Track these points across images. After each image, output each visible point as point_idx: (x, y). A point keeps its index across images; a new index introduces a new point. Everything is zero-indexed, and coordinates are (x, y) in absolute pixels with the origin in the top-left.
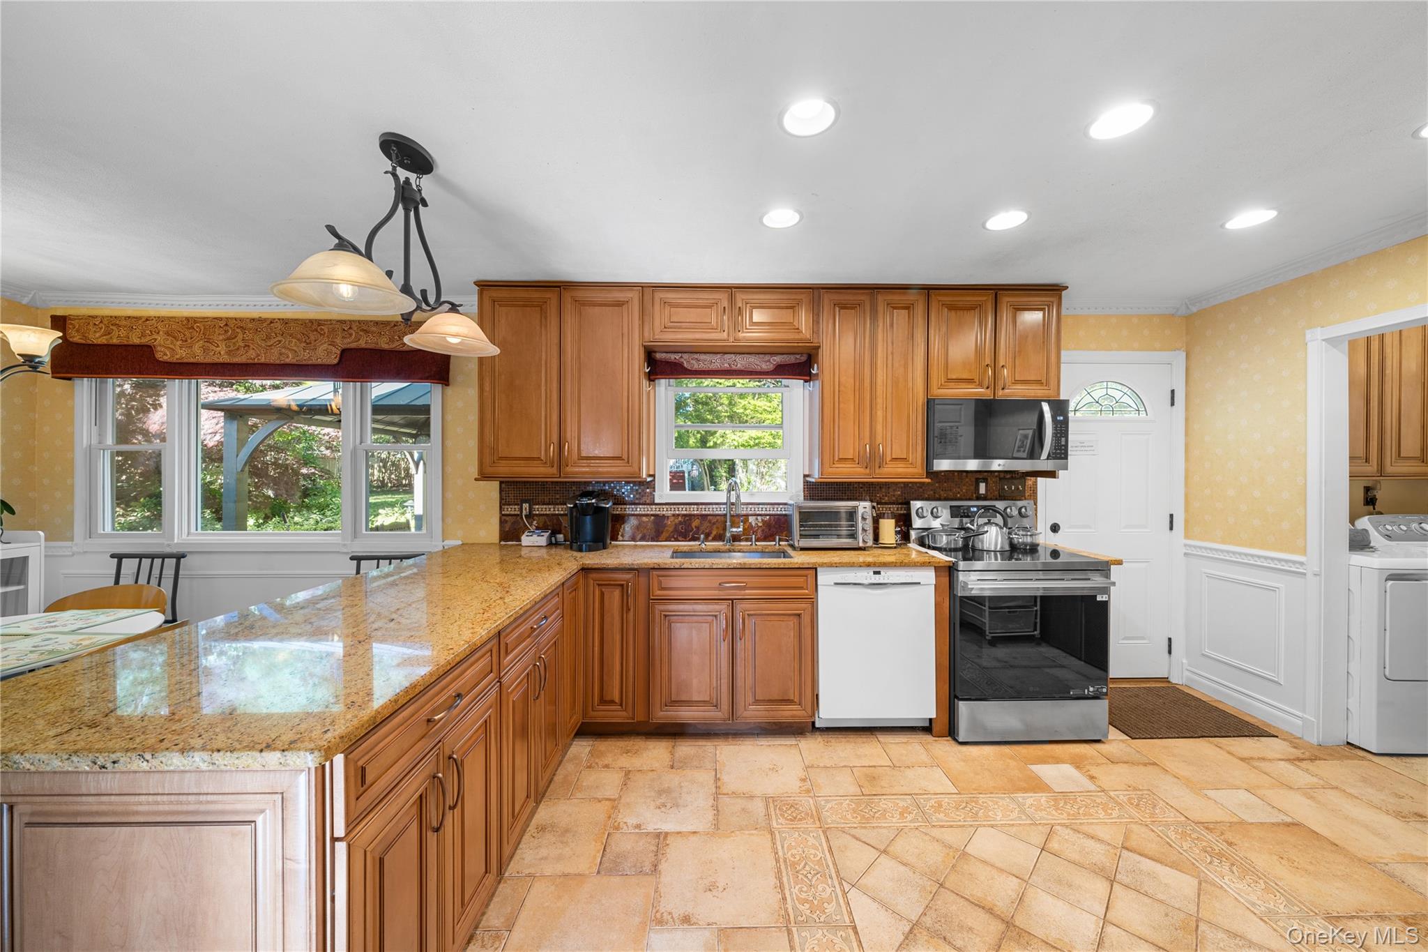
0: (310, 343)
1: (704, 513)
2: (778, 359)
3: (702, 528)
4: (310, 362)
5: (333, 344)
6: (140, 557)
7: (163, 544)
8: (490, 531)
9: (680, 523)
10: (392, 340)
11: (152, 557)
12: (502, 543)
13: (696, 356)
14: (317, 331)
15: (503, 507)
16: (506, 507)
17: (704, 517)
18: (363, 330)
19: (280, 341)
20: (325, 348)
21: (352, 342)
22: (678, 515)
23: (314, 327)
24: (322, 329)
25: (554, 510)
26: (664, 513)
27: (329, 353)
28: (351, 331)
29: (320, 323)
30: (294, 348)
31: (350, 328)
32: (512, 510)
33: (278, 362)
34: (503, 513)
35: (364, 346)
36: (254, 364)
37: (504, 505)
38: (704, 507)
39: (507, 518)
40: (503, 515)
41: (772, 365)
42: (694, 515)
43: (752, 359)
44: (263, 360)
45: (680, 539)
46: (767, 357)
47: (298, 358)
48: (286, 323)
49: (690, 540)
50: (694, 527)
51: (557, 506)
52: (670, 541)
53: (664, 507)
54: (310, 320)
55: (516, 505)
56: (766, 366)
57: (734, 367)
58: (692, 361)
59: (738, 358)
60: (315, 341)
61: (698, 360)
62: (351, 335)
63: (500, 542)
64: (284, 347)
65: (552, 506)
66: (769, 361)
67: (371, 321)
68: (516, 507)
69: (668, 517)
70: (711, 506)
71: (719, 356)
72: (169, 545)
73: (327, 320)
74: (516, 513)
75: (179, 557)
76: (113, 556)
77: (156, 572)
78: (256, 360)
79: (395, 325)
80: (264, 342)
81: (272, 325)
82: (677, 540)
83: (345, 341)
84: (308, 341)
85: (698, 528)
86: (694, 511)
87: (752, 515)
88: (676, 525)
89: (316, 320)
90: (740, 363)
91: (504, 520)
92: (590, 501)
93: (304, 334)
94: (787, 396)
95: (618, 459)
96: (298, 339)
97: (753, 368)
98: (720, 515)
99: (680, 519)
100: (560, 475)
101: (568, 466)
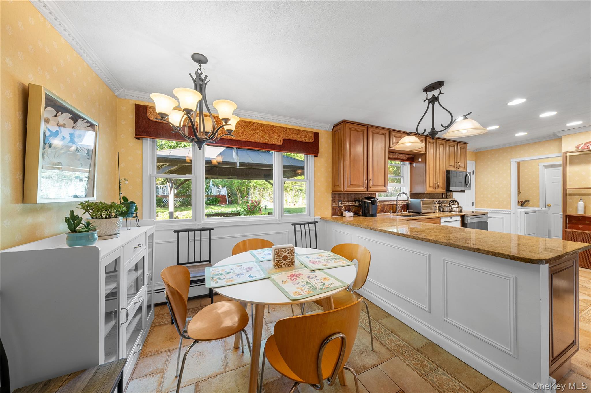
0: (270, 135)
1: (388, 204)
2: (407, 156)
3: (387, 209)
4: (270, 143)
5: (279, 136)
6: (188, 231)
7: (196, 224)
8: (328, 212)
10: (301, 137)
11: (195, 230)
12: (333, 216)
14: (273, 130)
15: (333, 203)
16: (334, 203)
17: (388, 205)
18: (291, 132)
19: (258, 133)
20: (276, 138)
21: (287, 136)
22: (382, 205)
23: (271, 128)
24: (275, 130)
27: (277, 140)
28: (286, 132)
29: (274, 127)
30: (264, 136)
31: (286, 130)
32: (335, 204)
33: (257, 141)
35: (291, 138)
36: (246, 141)
37: (333, 202)
39: (334, 207)
40: (333, 206)
42: (386, 205)
43: (402, 155)
44: (250, 140)
47: (265, 141)
48: (260, 125)
49: (384, 213)
50: (385, 208)
51: (349, 203)
52: (380, 213)
53: (378, 202)
54: (270, 125)
55: (337, 202)
56: (405, 158)
57: (398, 158)
59: (399, 155)
60: (272, 134)
61: (391, 155)
62: (286, 133)
63: (332, 216)
64: (259, 135)
65: (348, 203)
66: (405, 156)
67: (294, 129)
69: (379, 205)
70: (389, 202)
71: (395, 153)
72: (199, 225)
73: (277, 126)
74: (337, 205)
75: (210, 230)
76: (175, 232)
77: (198, 238)
78: (247, 140)
79: (302, 132)
80: (250, 132)
81: (254, 125)
82: (381, 213)
83: (285, 136)
84: (269, 134)
86: (385, 203)
89: (272, 125)
90: (400, 156)
91: (333, 208)
92: (374, 200)
93: (268, 131)
94: (405, 167)
95: (382, 185)
96: (265, 133)
97: (402, 158)
98: (393, 204)
99: (382, 206)
100: (368, 191)
101: (370, 188)
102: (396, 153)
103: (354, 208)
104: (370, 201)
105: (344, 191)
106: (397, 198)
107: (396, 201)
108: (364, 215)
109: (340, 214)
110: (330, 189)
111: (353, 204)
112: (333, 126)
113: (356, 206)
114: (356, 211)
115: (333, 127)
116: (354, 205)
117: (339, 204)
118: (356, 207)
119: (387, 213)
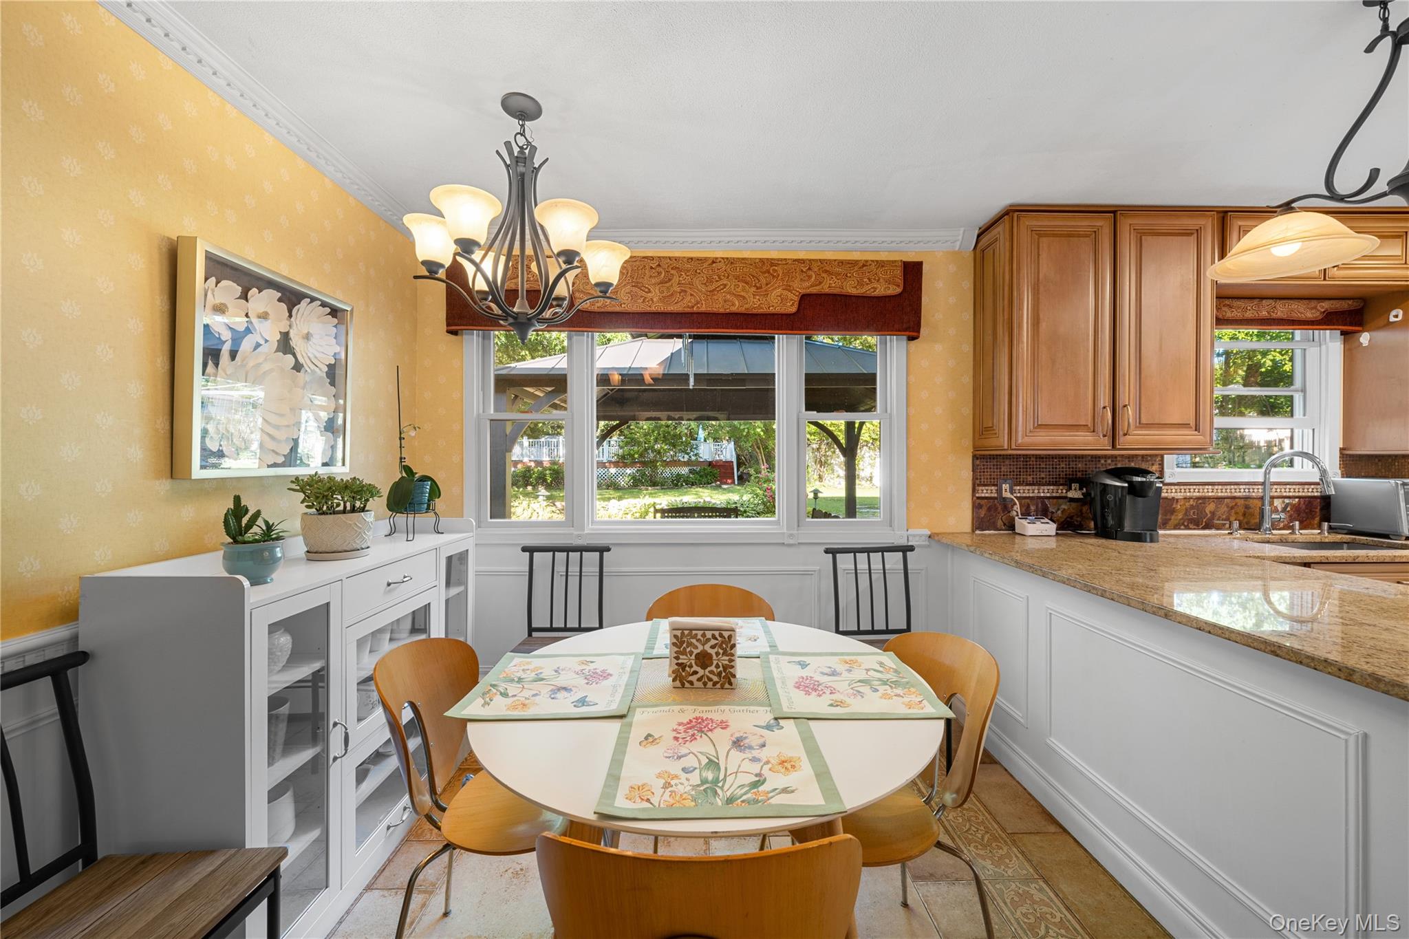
0: (761, 288)
1: (1220, 494)
2: (1328, 305)
3: (1218, 514)
4: (761, 311)
5: (788, 288)
6: (554, 550)
7: (572, 534)
8: (960, 517)
9: (1192, 507)
10: (860, 284)
11: (567, 550)
12: (978, 532)
13: (1227, 302)
14: (769, 272)
15: (977, 488)
16: (981, 488)
17: (1219, 499)
18: (826, 271)
19: (725, 285)
20: (779, 294)
21: (812, 286)
22: (1191, 498)
23: (765, 268)
24: (775, 271)
25: (1039, 492)
26: (1173, 494)
27: (783, 300)
28: (810, 273)
29: (772, 262)
30: (742, 294)
31: (809, 269)
32: (986, 492)
33: (722, 311)
34: (977, 495)
35: (827, 290)
36: (692, 313)
37: (979, 485)
38: (1220, 487)
39: (983, 502)
40: (978, 498)
41: (1318, 314)
42: (1209, 498)
43: (1295, 305)
44: (703, 309)
45: (1191, 526)
46: (1313, 303)
47: (747, 306)
48: (732, 263)
49: (1204, 528)
50: (1207, 511)
51: (1042, 487)
52: (1179, 529)
53: (1173, 487)
54: (760, 259)
55: (994, 485)
56: (1309, 315)
57: (1274, 316)
58: (1224, 309)
59: (1279, 304)
60: (767, 284)
61: (1230, 307)
62: (810, 277)
63: (973, 531)
64: (729, 293)
65: (1037, 487)
66: (1315, 308)
67: (835, 260)
68: (993, 488)
69: (1177, 500)
70: (1228, 487)
71: (1256, 302)
72: (579, 536)
73: (781, 260)
74: (993, 495)
75: (602, 550)
76: (524, 549)
77: (574, 569)
78: (695, 309)
79: (864, 266)
80: (703, 286)
81: (714, 265)
82: (1187, 528)
83: (807, 284)
84: (758, 285)
85: (1213, 513)
86: (1209, 492)
87: (1278, 497)
88: (1186, 509)
89: (768, 259)
90: (1281, 310)
91: (977, 504)
92: (1144, 479)
93: (753, 276)
94: (1312, 352)
95: (1185, 426)
96: (747, 283)
97: (1296, 316)
98: (1246, 498)
99: (1192, 502)
100: (1114, 447)
101: (1125, 435)
102: (1262, 298)
103: (1063, 507)
104: (1126, 485)
105: (1014, 447)
106: (1266, 474)
107: (1263, 484)
108: (1105, 532)
109: (1005, 524)
110: (968, 443)
111: (1061, 491)
112: (976, 232)
113: (1072, 500)
114: (1071, 517)
115: (979, 236)
116: (1066, 498)
117: (999, 491)
118: (1074, 505)
119: (1218, 529)
